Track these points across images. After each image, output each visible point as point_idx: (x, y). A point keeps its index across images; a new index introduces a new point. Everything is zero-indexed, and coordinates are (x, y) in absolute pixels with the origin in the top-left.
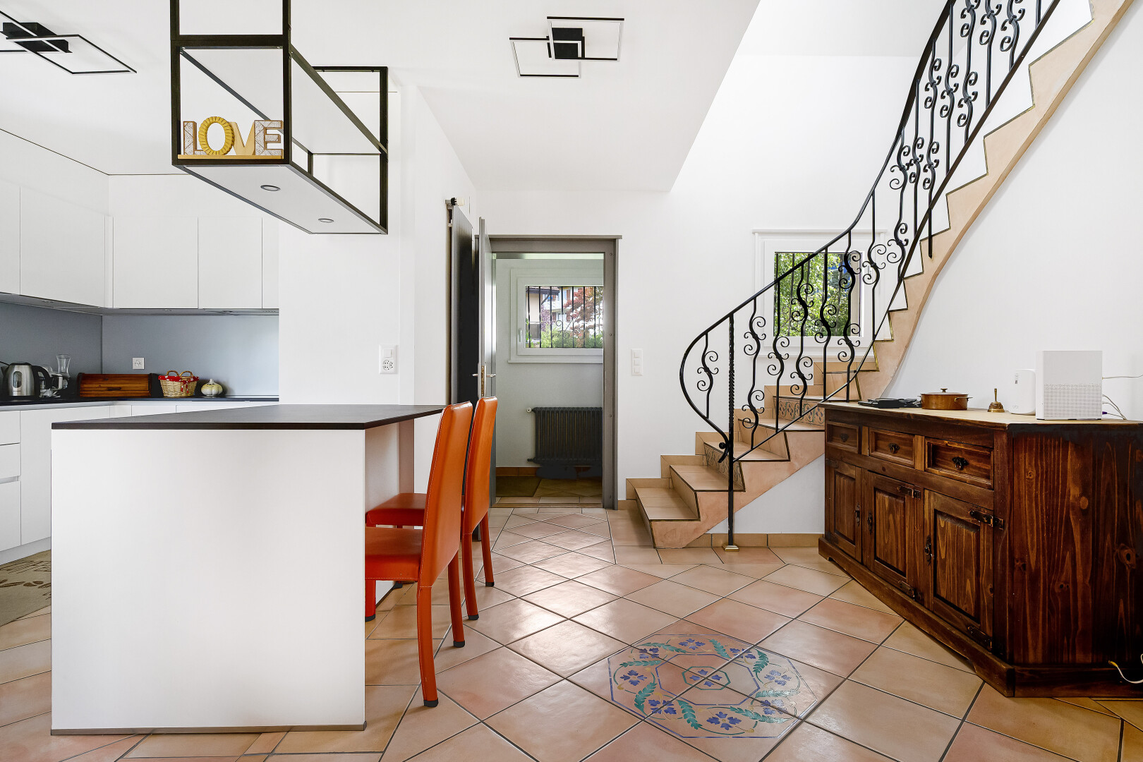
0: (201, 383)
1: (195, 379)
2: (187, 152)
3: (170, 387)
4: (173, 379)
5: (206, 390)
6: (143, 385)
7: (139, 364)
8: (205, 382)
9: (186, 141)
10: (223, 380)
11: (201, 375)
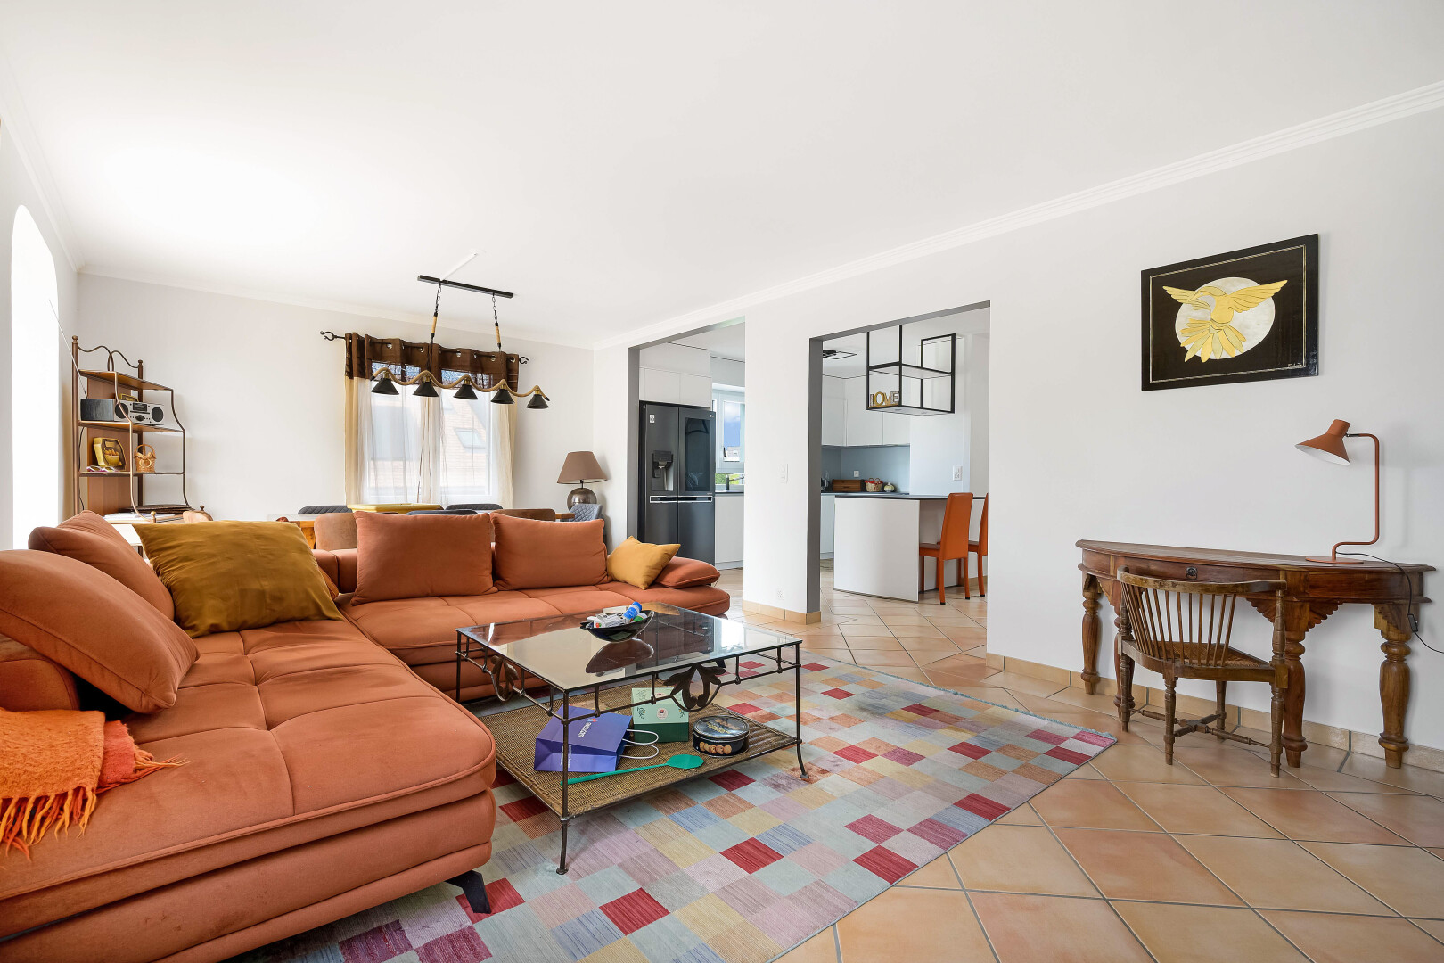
0: (884, 484)
1: (881, 482)
2: (871, 405)
3: (870, 487)
4: (872, 483)
5: (886, 488)
6: (858, 485)
7: (856, 474)
8: (886, 484)
9: (871, 402)
10: (894, 483)
11: (884, 481)
